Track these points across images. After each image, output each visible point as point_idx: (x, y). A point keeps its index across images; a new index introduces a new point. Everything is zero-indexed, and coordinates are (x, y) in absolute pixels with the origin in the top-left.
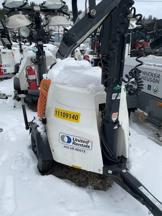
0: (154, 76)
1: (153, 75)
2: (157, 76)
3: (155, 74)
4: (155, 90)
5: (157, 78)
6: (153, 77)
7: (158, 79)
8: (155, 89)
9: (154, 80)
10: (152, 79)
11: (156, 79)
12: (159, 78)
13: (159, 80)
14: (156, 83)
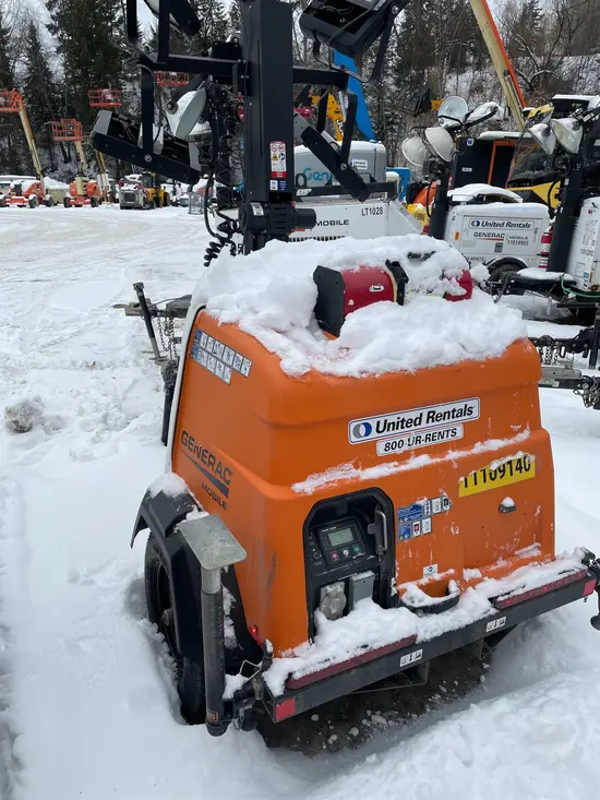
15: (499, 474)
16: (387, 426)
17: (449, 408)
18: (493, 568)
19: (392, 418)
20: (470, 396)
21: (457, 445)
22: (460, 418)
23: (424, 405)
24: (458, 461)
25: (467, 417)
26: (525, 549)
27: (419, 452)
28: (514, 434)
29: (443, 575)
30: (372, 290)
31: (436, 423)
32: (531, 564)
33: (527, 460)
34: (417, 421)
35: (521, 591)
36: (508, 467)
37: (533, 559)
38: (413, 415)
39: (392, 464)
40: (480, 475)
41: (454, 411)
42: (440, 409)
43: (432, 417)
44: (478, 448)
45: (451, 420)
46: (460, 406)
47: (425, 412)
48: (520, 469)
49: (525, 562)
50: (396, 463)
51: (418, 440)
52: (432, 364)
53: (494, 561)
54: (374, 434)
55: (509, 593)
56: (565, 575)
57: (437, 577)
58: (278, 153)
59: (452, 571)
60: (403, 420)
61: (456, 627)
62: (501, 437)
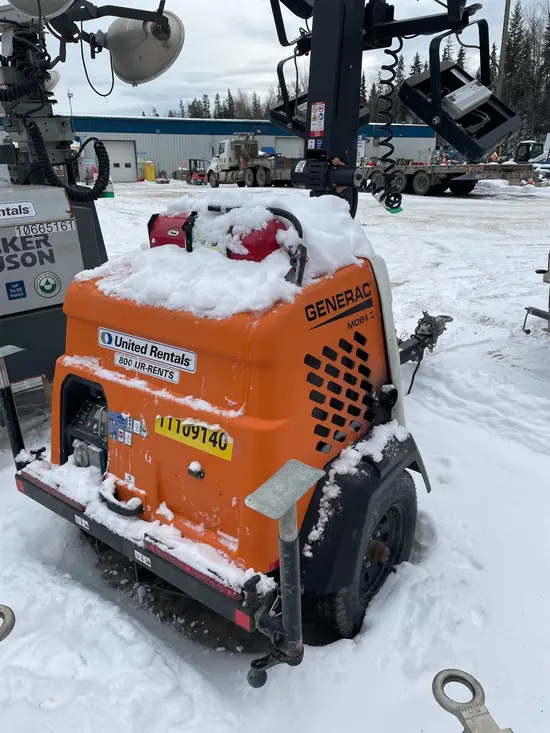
0: (21, 248)
1: (18, 243)
2: (38, 242)
3: (23, 239)
4: (48, 287)
5: (39, 246)
6: (17, 249)
7: (45, 249)
8: (48, 283)
9: (29, 260)
10: (18, 260)
11: (35, 252)
12: (48, 245)
13: (51, 251)
14: (42, 263)
15: (192, 434)
16: (122, 343)
17: (170, 350)
18: (188, 524)
19: (126, 339)
20: (189, 348)
21: (171, 388)
22: (177, 365)
23: (149, 338)
24: (161, 399)
25: (183, 366)
26: (226, 536)
27: (142, 377)
28: (228, 408)
29: (135, 489)
30: (169, 233)
31: (157, 358)
32: (220, 552)
33: (223, 438)
34: (143, 350)
35: (163, 548)
36: (201, 433)
37: (225, 549)
38: (141, 343)
39: (119, 375)
40: (175, 424)
41: (173, 355)
42: (162, 348)
43: (154, 350)
44: (187, 400)
45: (169, 362)
46: (179, 353)
47: (150, 345)
48: (214, 442)
49: (217, 546)
50: (124, 376)
51: (142, 366)
52: (158, 304)
53: (197, 523)
54: (113, 345)
55: (156, 541)
56: (211, 575)
57: (131, 486)
58: (318, 113)
59: (142, 492)
60: (133, 344)
61: (110, 528)
62: (213, 403)
